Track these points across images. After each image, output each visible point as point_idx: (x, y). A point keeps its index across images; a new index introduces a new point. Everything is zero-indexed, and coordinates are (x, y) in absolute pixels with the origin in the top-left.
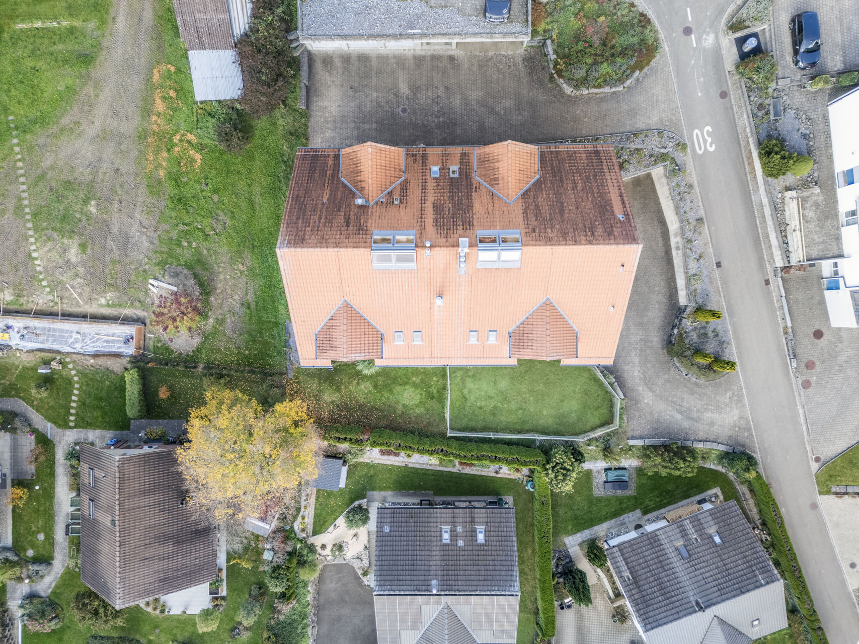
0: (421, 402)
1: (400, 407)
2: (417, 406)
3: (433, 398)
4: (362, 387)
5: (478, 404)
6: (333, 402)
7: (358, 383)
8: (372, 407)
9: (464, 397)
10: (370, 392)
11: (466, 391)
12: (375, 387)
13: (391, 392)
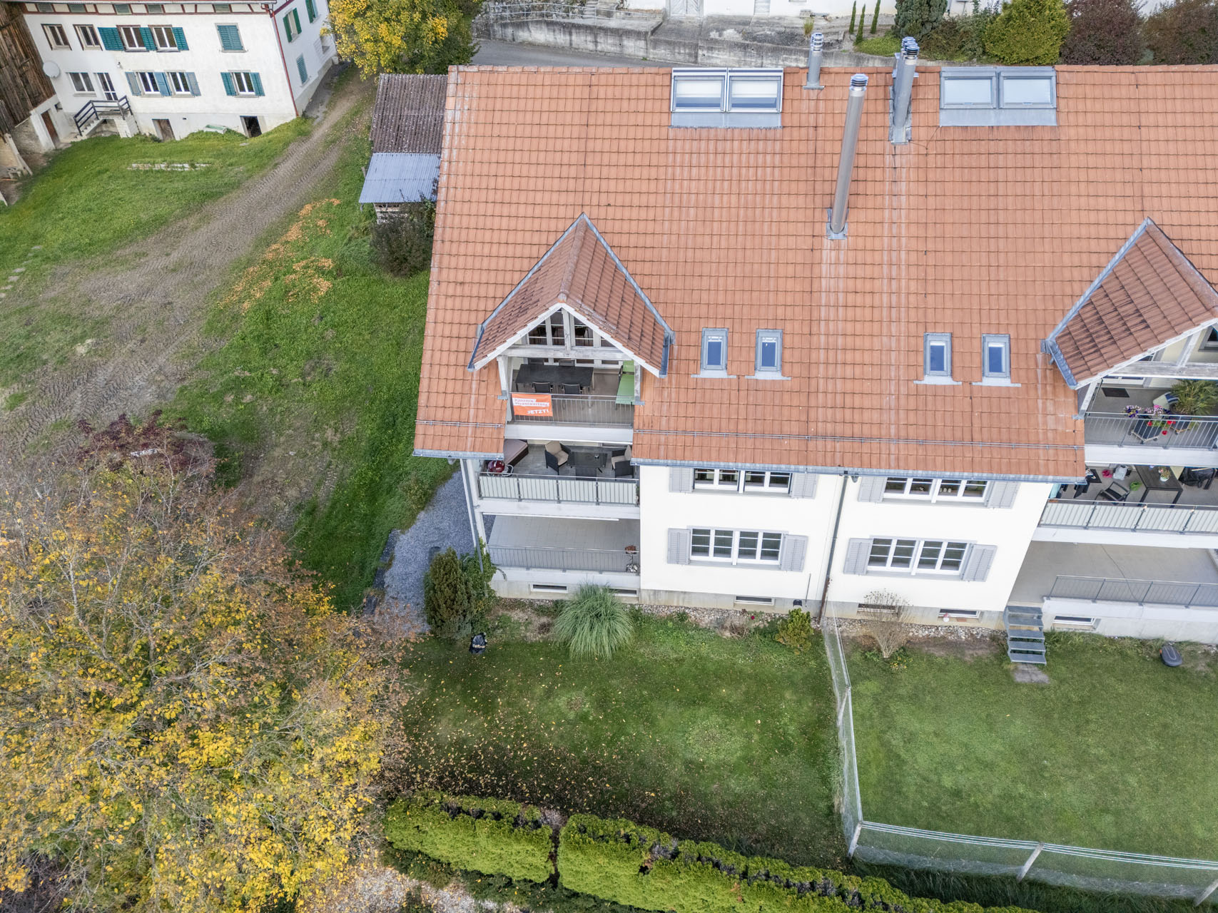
0: (748, 759)
1: (677, 769)
2: (734, 769)
3: (786, 748)
4: (561, 702)
5: (948, 782)
6: (459, 744)
7: (549, 693)
8: (585, 761)
9: (892, 755)
10: (583, 717)
11: (896, 741)
12: (602, 703)
13: (651, 722)
